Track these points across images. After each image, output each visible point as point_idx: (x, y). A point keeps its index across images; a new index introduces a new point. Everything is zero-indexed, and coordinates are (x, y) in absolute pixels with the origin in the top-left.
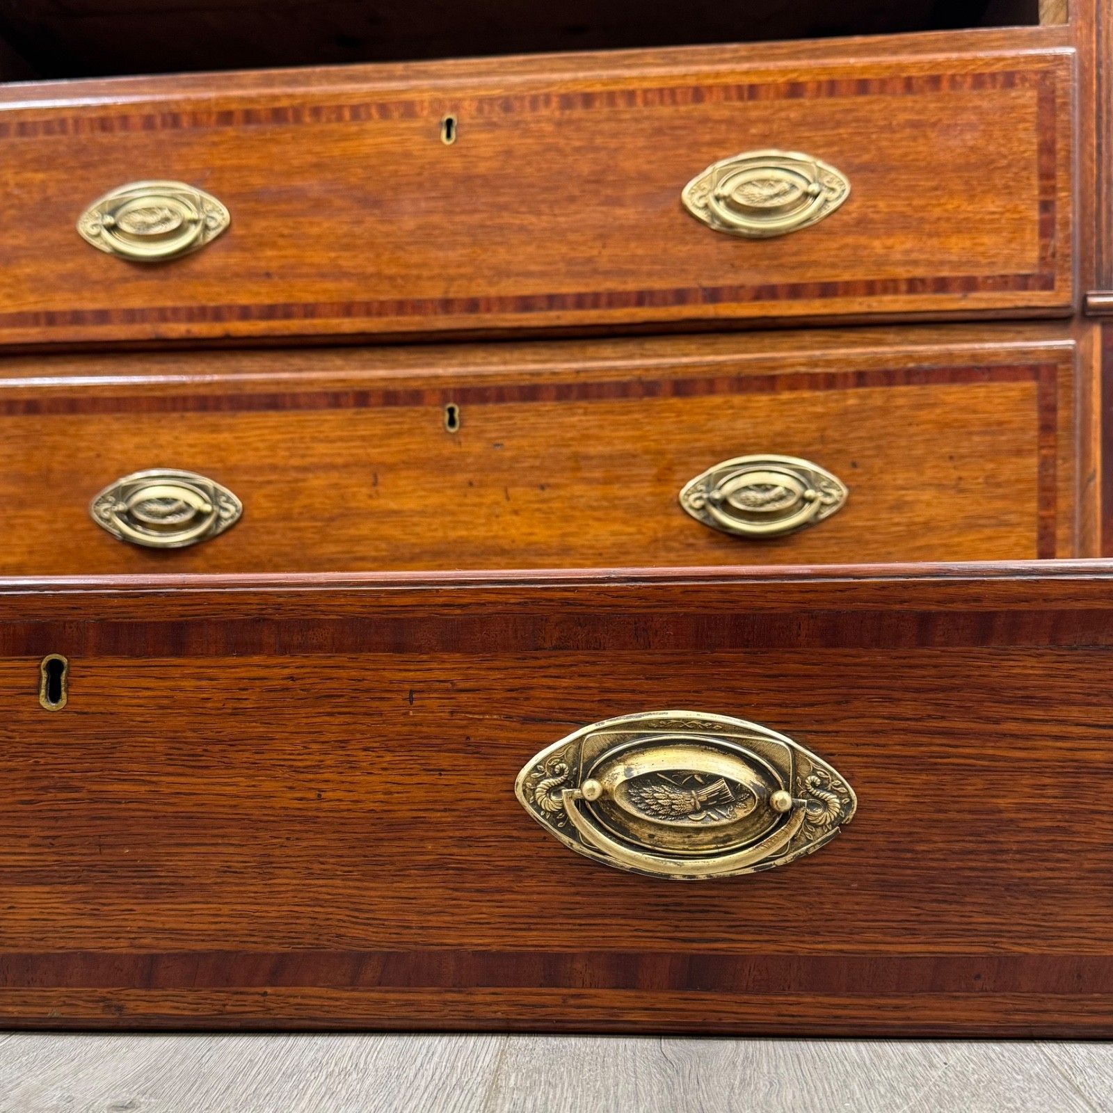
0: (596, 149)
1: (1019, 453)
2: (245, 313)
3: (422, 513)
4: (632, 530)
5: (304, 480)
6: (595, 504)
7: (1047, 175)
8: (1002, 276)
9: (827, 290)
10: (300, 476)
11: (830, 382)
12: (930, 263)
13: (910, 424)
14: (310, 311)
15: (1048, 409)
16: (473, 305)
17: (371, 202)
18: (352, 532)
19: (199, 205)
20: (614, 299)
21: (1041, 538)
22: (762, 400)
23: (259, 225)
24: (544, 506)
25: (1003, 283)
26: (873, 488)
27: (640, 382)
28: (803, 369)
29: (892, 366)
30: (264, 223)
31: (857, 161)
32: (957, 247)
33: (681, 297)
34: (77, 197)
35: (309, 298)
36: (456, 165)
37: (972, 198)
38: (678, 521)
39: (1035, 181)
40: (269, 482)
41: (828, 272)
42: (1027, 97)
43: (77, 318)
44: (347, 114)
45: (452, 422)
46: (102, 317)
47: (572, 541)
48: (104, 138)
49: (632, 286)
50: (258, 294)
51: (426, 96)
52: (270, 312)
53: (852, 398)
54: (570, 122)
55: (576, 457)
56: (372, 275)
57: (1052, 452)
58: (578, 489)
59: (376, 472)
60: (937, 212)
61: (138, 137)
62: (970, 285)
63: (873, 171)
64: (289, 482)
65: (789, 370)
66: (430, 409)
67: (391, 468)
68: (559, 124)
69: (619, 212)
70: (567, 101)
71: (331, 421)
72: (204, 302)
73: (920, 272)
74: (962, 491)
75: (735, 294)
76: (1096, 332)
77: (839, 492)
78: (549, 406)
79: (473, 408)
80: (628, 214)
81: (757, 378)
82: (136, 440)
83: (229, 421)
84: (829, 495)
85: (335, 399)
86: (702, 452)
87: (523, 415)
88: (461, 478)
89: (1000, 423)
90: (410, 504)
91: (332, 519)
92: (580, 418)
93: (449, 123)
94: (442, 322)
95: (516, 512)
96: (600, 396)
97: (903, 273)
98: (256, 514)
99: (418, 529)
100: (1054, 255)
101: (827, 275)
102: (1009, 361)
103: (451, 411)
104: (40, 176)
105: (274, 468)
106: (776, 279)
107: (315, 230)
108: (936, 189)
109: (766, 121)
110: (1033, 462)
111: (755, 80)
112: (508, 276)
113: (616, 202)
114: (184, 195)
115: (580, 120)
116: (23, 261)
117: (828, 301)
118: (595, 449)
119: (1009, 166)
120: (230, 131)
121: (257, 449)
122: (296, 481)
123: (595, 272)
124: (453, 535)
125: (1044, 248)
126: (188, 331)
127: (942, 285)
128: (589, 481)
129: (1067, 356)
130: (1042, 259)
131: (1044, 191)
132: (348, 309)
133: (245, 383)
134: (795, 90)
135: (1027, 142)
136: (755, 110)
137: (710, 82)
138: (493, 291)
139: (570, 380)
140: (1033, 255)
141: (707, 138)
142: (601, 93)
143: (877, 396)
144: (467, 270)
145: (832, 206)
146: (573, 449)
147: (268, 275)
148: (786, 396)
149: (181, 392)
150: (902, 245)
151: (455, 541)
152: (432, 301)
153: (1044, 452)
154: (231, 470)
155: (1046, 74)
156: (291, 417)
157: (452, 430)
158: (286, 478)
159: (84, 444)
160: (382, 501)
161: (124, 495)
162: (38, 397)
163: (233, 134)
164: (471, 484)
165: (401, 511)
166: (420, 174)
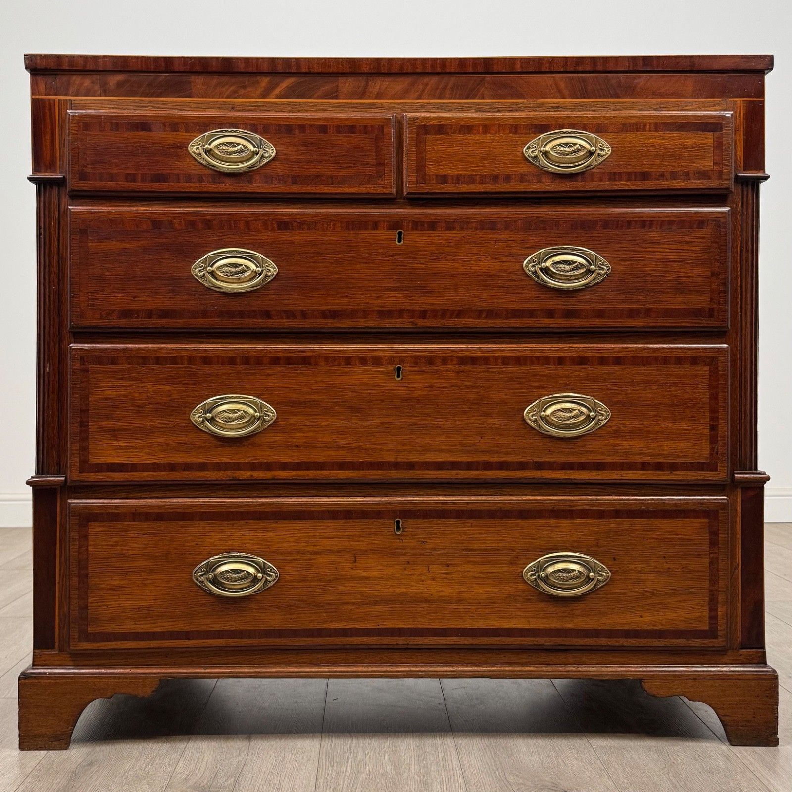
0: (478, 387)
1: (699, 556)
2: (284, 466)
3: (382, 578)
4: (497, 590)
5: (314, 559)
6: (477, 575)
7: (714, 411)
8: (691, 463)
9: (600, 466)
10: (313, 557)
11: (601, 514)
12: (653, 455)
13: (643, 539)
14: (321, 466)
15: (714, 534)
16: (411, 466)
17: (355, 409)
19: (260, 408)
20: (488, 466)
21: (711, 601)
22: (566, 523)
23: (293, 420)
24: (449, 576)
25: (691, 467)
26: (625, 572)
27: (501, 510)
28: (587, 508)
29: (633, 508)
30: (295, 418)
31: (615, 400)
32: (667, 446)
33: (523, 466)
34: (190, 400)
35: (320, 459)
36: (402, 392)
37: (674, 421)
38: (520, 587)
39: (708, 414)
40: (295, 560)
41: (600, 457)
42: (703, 370)
43: (187, 467)
44: (343, 362)
45: (398, 528)
46: (202, 467)
47: (464, 595)
48: (206, 369)
49: (496, 459)
50: (292, 456)
51: (387, 355)
52: (298, 466)
53: (613, 524)
54: (463, 372)
55: (467, 549)
56: (355, 448)
57: (716, 556)
58: (468, 567)
59: (355, 556)
60: (657, 428)
61: (226, 369)
62: (673, 467)
63: (623, 405)
64: (306, 560)
65: (580, 508)
66: (386, 520)
67: (364, 553)
68: (458, 373)
69: (490, 420)
70: (463, 361)
71: (331, 526)
72: (261, 460)
73: (647, 459)
74: (669, 575)
75: (551, 466)
76: (739, 493)
77: (606, 574)
78: (451, 521)
79: (410, 521)
80: (496, 422)
81: (563, 511)
82: (220, 536)
83: (273, 525)
84: (602, 575)
86: (534, 550)
87: (438, 526)
88: (402, 559)
89: (690, 540)
90: (375, 573)
91: (330, 581)
92: (467, 529)
93: (399, 369)
94: (394, 475)
95: (433, 579)
96: (480, 517)
97: (638, 459)
98: (287, 577)
99: (379, 587)
100: (717, 453)
101: (598, 458)
102: (694, 508)
103: (398, 522)
104: (168, 388)
105: (298, 552)
106: (572, 459)
107: (324, 423)
108: (656, 416)
109: (568, 377)
110: (707, 560)
111: (562, 355)
112: (431, 452)
113: (487, 415)
114: (251, 402)
115: (469, 371)
116: (156, 434)
117: (600, 472)
118: (476, 546)
119: (694, 406)
120: (278, 368)
121: (289, 542)
122: (310, 559)
123: (477, 451)
124: (398, 590)
125: (712, 449)
126: (252, 476)
127: (659, 467)
128: (474, 563)
129: (723, 506)
130: (711, 455)
131: (712, 419)
132: (342, 466)
133: (283, 505)
134: (582, 361)
135: (703, 395)
136: (562, 370)
137: (538, 354)
138: (422, 459)
139: (463, 508)
140: (706, 452)
141: (536, 384)
142: (481, 358)
143: (626, 523)
144: (407, 447)
145: (603, 423)
146: (465, 545)
147: (298, 446)
148: (578, 521)
149: (246, 509)
150: (637, 444)
151: (399, 594)
152: (388, 463)
153: (712, 556)
154: (275, 553)
155: (713, 359)
156: (309, 524)
157: (398, 533)
158: (306, 558)
159: (189, 538)
160: (359, 571)
161: (212, 567)
162: (163, 511)
163: (280, 369)
164: (408, 563)
165: (369, 577)
166: (383, 395)
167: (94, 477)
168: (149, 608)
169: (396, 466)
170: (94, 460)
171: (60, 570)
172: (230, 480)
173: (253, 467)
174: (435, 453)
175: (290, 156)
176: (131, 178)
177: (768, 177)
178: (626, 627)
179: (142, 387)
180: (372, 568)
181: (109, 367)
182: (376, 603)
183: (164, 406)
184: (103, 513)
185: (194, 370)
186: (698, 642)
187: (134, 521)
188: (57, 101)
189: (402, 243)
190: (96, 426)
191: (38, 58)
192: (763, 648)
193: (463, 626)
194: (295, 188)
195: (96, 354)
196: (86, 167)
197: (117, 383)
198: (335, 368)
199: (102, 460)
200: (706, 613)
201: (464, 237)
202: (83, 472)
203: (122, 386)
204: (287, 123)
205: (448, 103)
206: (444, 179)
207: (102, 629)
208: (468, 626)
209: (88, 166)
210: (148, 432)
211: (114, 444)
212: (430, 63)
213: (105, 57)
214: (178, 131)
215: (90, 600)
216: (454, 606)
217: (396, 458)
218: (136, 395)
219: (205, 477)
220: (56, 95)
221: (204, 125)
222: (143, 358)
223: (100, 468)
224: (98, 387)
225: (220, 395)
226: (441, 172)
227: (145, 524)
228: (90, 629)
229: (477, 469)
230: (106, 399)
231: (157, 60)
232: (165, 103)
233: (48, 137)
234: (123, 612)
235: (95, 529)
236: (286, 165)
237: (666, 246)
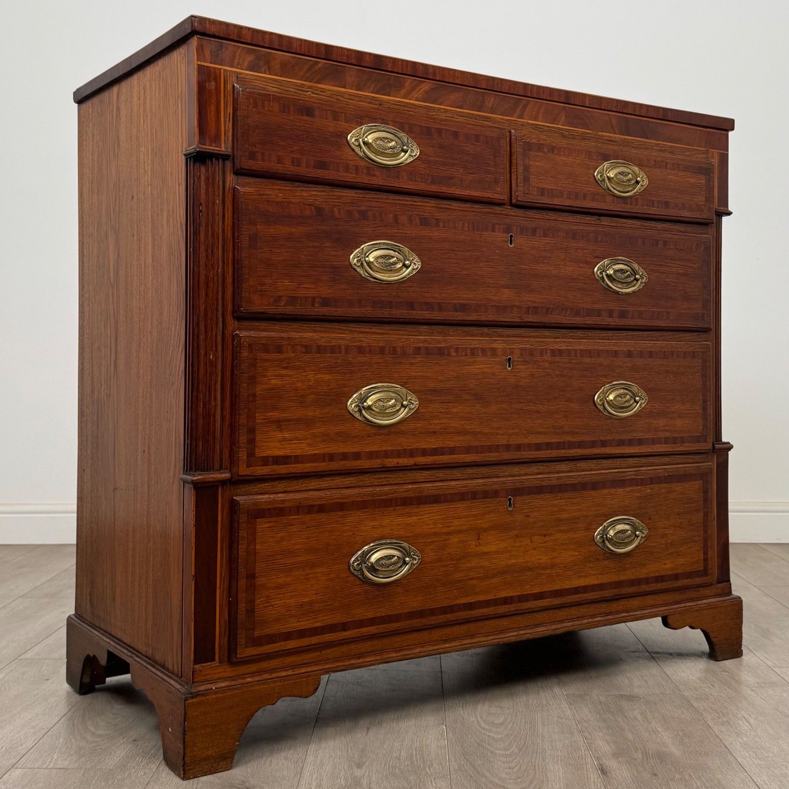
0: (564, 376)
1: (698, 511)
2: (424, 452)
3: (498, 552)
4: (577, 554)
5: (448, 540)
6: (564, 542)
7: (704, 395)
8: (692, 437)
9: (640, 442)
10: (447, 537)
11: (642, 482)
12: (671, 431)
13: (667, 500)
14: (452, 451)
15: (706, 492)
16: (519, 447)
17: (478, 397)
18: (469, 565)
20: (571, 445)
21: (704, 546)
22: (620, 491)
23: (431, 408)
24: (545, 545)
25: (692, 440)
26: (656, 528)
28: (634, 477)
29: (660, 475)
30: (433, 406)
31: (649, 386)
32: (679, 424)
33: (593, 444)
34: (346, 389)
35: (452, 444)
36: (512, 380)
37: (683, 403)
38: (593, 548)
39: (701, 398)
40: (433, 542)
41: (641, 434)
42: (699, 362)
43: (345, 456)
44: (469, 352)
45: (510, 505)
46: (357, 456)
47: (556, 561)
48: (361, 359)
49: (577, 439)
50: (430, 442)
51: (500, 347)
52: (435, 452)
53: (649, 490)
54: (554, 362)
55: (557, 520)
56: (478, 433)
57: (706, 510)
58: (558, 536)
59: (479, 533)
60: (673, 409)
61: (378, 358)
62: (682, 440)
63: (654, 391)
64: (442, 541)
65: (629, 478)
66: (501, 499)
67: (486, 530)
68: (551, 363)
69: (572, 405)
71: (460, 507)
72: (406, 447)
73: (668, 435)
74: (681, 528)
75: (611, 443)
76: (715, 459)
77: (646, 531)
78: (547, 496)
79: (518, 498)
80: (576, 406)
81: (618, 481)
82: (372, 523)
83: (416, 510)
84: (643, 533)
85: (462, 497)
86: (601, 516)
87: (537, 501)
88: (513, 533)
89: (692, 499)
90: (493, 548)
91: (459, 559)
92: (558, 501)
93: (510, 359)
94: (506, 456)
95: (534, 549)
96: (566, 491)
97: (663, 435)
98: (428, 559)
99: (496, 561)
100: (706, 428)
101: (640, 435)
102: (695, 472)
103: (510, 499)
104: (327, 377)
105: (435, 534)
106: (624, 437)
107: (455, 410)
108: (673, 400)
109: (621, 367)
110: (701, 514)
111: (617, 348)
112: (532, 434)
113: (570, 400)
114: (398, 391)
115: (558, 362)
116: (317, 425)
117: (640, 447)
118: (565, 516)
119: (694, 391)
120: (419, 359)
121: (428, 525)
122: (445, 540)
123: (564, 432)
124: (510, 562)
125: (704, 425)
126: (398, 463)
127: (674, 441)
128: (561, 531)
129: (709, 470)
130: (703, 429)
131: (703, 401)
132: (468, 450)
133: (424, 490)
134: (629, 354)
135: (699, 382)
136: (617, 362)
137: (602, 348)
138: (526, 441)
139: (555, 483)
140: (701, 427)
141: (602, 373)
142: (565, 350)
143: (656, 488)
144: (516, 430)
145: (643, 406)
146: (556, 516)
147: (434, 432)
148: (628, 489)
149: (394, 495)
150: (662, 423)
151: (511, 566)
152: (502, 445)
153: (704, 510)
154: (417, 536)
155: (704, 353)
156: (443, 506)
157: (510, 509)
158: (441, 539)
159: (347, 528)
160: (481, 547)
161: (365, 556)
162: (324, 502)
163: (421, 359)
164: (517, 536)
165: (489, 552)
166: (498, 384)
167: (261, 471)
168: (311, 603)
169: (508, 447)
170: (260, 453)
171: (221, 574)
172: (380, 468)
173: (399, 454)
174: (536, 435)
175: (430, 156)
176: (297, 162)
177: (732, 213)
178: (657, 574)
179: (305, 376)
180: (493, 544)
181: (275, 356)
182: (494, 576)
183: (324, 395)
184: (270, 509)
185: (350, 359)
186: (698, 581)
187: (298, 515)
188: (222, 71)
189: (513, 245)
190: (262, 417)
191: (207, 22)
192: (729, 581)
193: (554, 588)
194: (434, 188)
195: (263, 342)
196: (255, 146)
197: (283, 372)
198: (463, 358)
199: (268, 453)
200: (702, 557)
201: (555, 243)
202: (251, 466)
203: (287, 375)
204: (428, 125)
205: (541, 125)
206: (542, 192)
207: (268, 631)
208: (558, 588)
209: (257, 146)
210: (308, 423)
211: (279, 435)
212: (530, 88)
213: (271, 33)
214: (338, 120)
215: (258, 602)
216: (548, 571)
217: (508, 441)
218: (299, 385)
219: (359, 466)
220: (221, 64)
221: (361, 118)
222: (306, 346)
223: (265, 461)
224: (265, 376)
225: (373, 384)
226: (541, 185)
227: (308, 518)
228: (257, 633)
229: (564, 449)
230: (273, 389)
231: (318, 45)
232: (323, 90)
233: (213, 108)
234: (287, 611)
235: (263, 525)
236: (427, 165)
237: (678, 262)
